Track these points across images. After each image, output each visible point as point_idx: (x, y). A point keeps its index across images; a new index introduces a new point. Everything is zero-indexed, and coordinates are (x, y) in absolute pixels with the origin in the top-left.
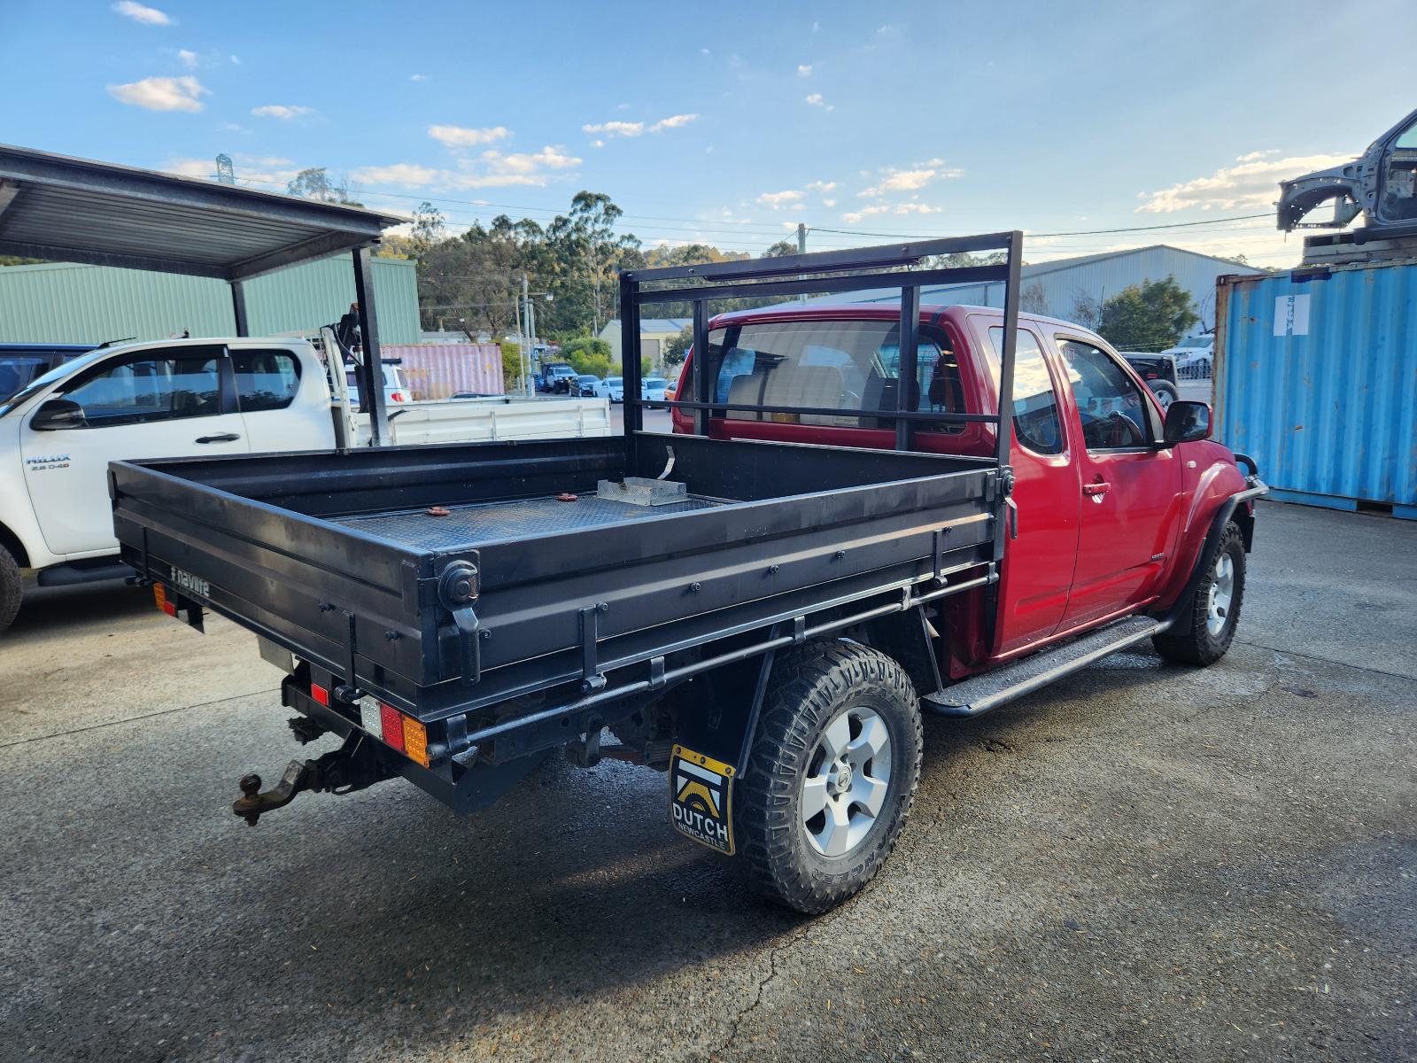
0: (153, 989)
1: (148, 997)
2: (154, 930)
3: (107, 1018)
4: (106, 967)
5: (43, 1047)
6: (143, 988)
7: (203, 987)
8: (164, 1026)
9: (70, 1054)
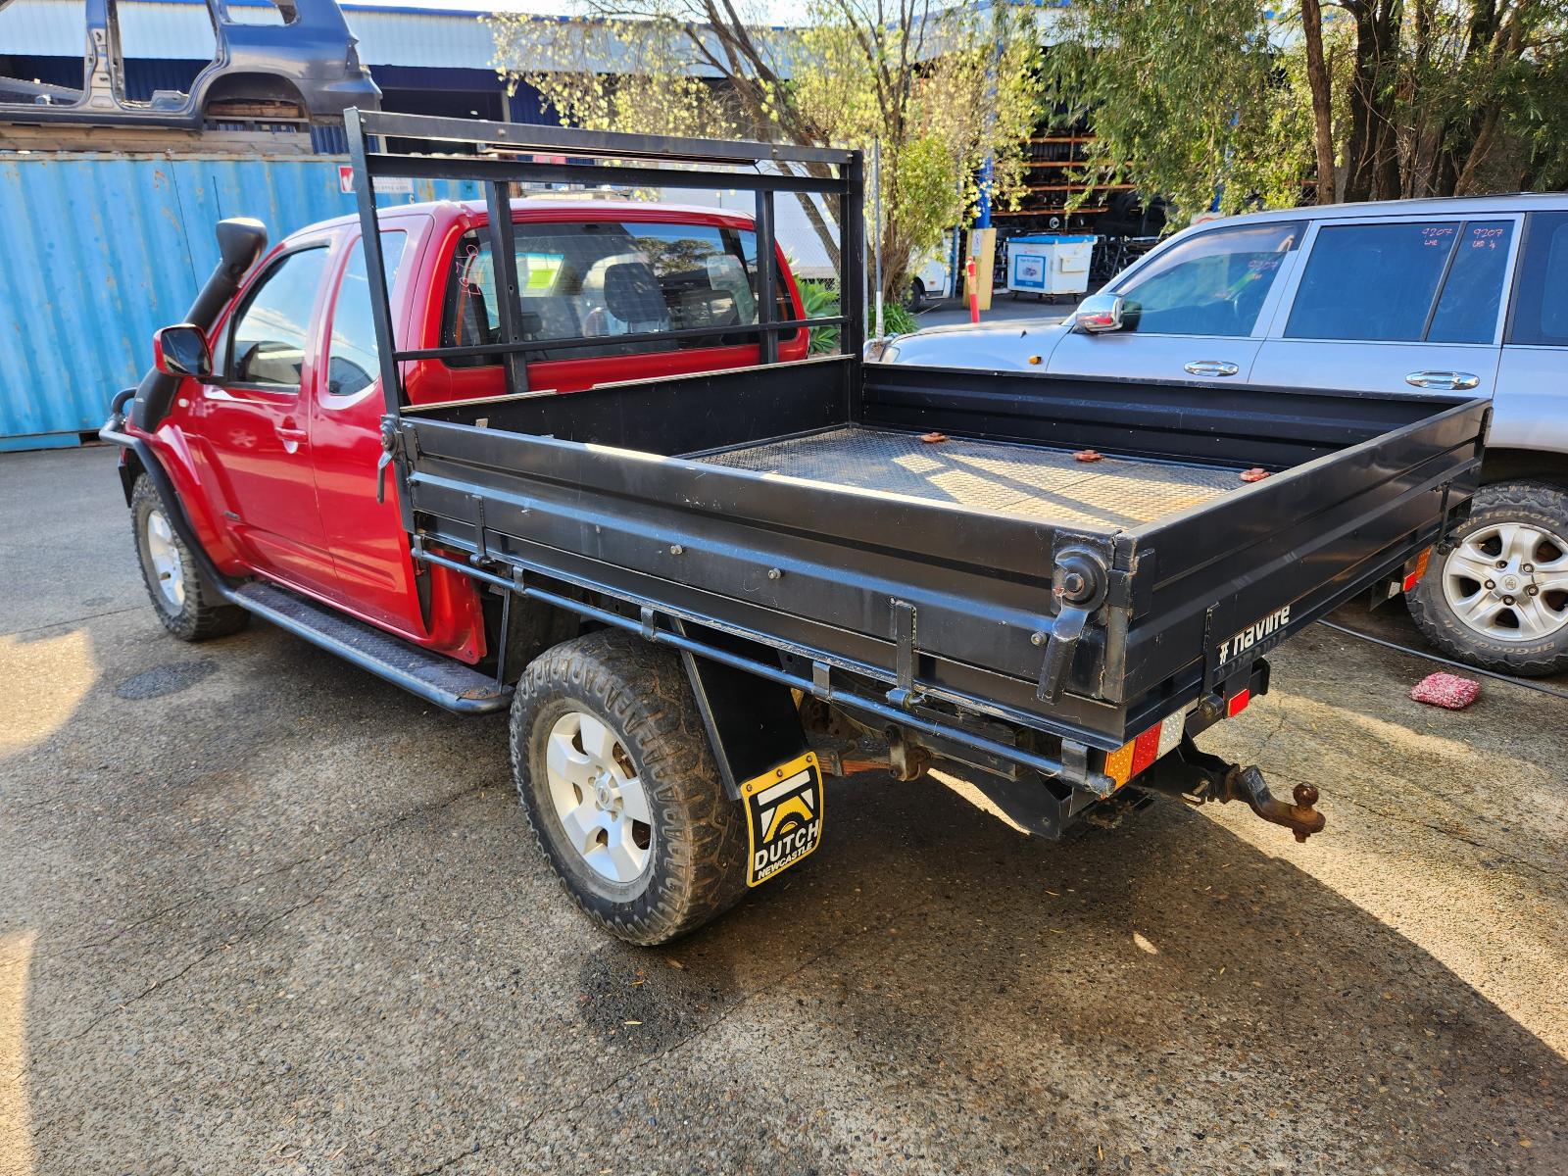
0: (1371, 1079)
1: (1383, 1081)
2: (1273, 1140)
3: (1438, 1099)
4: (1372, 1150)
5: (1515, 1134)
6: (1377, 1091)
7: (1338, 1037)
8: (1409, 1041)
9: (1502, 1102)
